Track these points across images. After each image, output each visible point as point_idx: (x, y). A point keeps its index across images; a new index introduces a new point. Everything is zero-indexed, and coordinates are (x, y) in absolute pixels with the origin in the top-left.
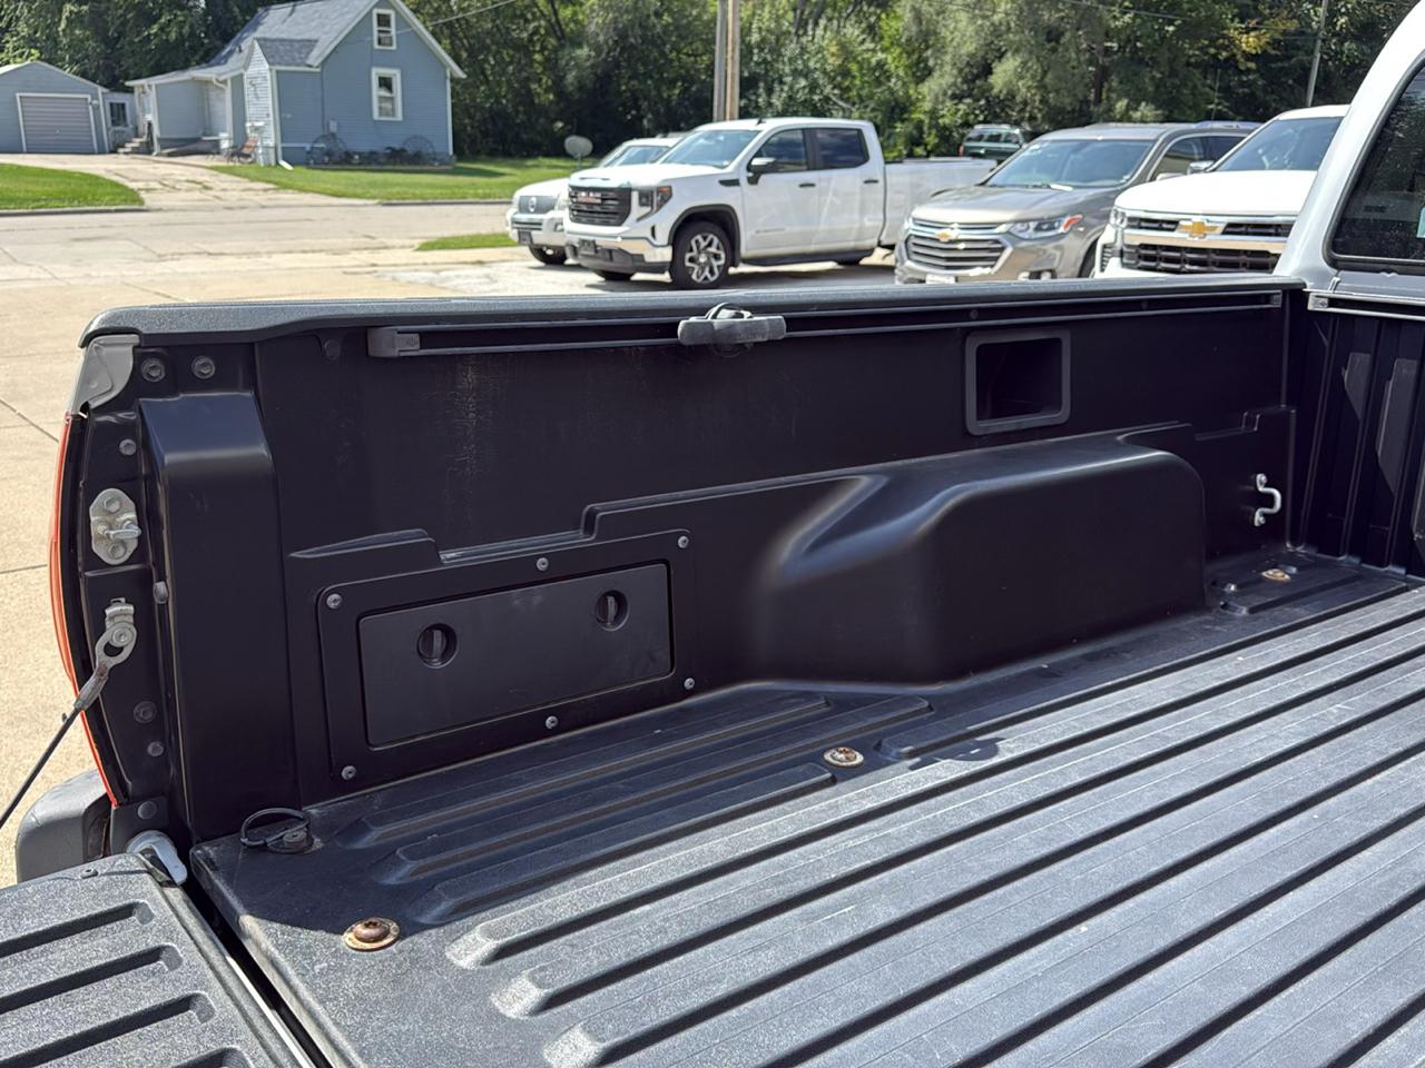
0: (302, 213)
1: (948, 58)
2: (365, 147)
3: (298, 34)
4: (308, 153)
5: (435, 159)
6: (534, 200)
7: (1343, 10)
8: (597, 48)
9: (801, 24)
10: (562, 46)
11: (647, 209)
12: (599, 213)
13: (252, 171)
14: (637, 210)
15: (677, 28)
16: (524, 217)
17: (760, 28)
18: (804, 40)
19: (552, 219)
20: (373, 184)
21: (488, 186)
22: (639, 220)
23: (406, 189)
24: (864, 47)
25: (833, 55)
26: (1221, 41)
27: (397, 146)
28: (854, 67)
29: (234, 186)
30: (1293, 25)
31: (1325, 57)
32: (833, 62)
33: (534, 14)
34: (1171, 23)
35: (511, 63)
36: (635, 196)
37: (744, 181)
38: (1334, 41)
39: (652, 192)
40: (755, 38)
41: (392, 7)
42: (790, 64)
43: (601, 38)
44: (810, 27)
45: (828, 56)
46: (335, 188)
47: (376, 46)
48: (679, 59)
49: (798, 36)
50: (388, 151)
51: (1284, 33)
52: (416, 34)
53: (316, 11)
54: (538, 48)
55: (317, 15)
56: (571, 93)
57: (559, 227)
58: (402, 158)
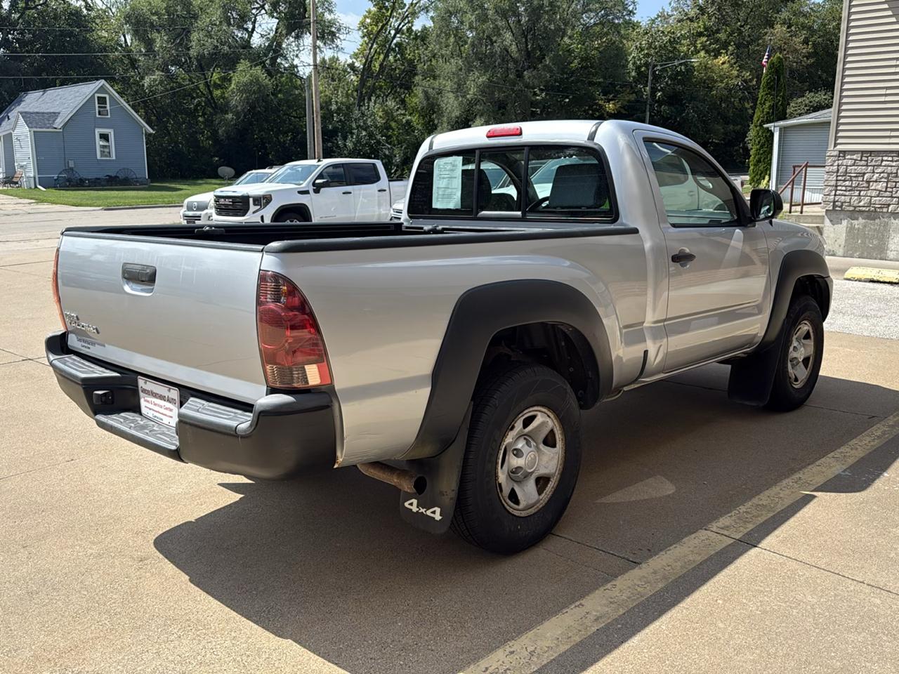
0: (54, 216)
1: (445, 119)
2: (92, 176)
3: (47, 109)
4: (55, 180)
5: (137, 182)
6: (196, 203)
7: (659, 88)
8: (237, 114)
9: (361, 99)
10: (216, 113)
11: (259, 207)
12: (231, 209)
13: (19, 191)
14: (252, 208)
15: (287, 101)
16: (190, 213)
17: (337, 102)
18: (363, 108)
19: (207, 213)
20: (98, 198)
21: (170, 196)
22: (254, 212)
23: (119, 200)
24: (398, 113)
25: (381, 117)
26: (595, 107)
27: (113, 175)
28: (393, 124)
29: (9, 201)
30: (633, 97)
31: (653, 114)
32: (380, 121)
33: (197, 93)
34: (567, 97)
35: (184, 123)
36: (251, 200)
37: (311, 191)
38: (656, 105)
39: (261, 198)
40: (334, 107)
41: (107, 93)
42: (356, 123)
43: (239, 108)
44: (366, 101)
45: (378, 118)
46: (74, 201)
47: (97, 116)
48: (290, 120)
49: (360, 106)
50: (107, 177)
51: (629, 101)
52: (122, 108)
53: (59, 95)
54: (200, 114)
55: (59, 97)
56: (222, 140)
57: (211, 218)
58: (116, 182)
